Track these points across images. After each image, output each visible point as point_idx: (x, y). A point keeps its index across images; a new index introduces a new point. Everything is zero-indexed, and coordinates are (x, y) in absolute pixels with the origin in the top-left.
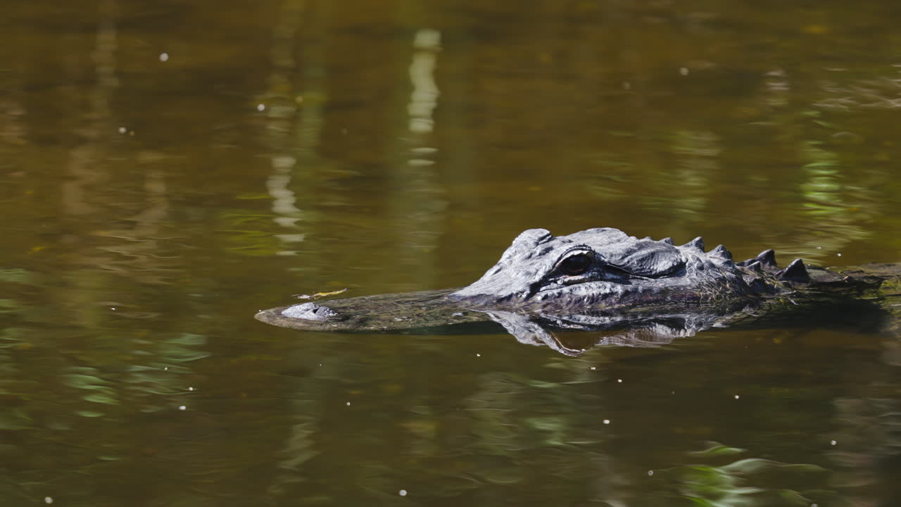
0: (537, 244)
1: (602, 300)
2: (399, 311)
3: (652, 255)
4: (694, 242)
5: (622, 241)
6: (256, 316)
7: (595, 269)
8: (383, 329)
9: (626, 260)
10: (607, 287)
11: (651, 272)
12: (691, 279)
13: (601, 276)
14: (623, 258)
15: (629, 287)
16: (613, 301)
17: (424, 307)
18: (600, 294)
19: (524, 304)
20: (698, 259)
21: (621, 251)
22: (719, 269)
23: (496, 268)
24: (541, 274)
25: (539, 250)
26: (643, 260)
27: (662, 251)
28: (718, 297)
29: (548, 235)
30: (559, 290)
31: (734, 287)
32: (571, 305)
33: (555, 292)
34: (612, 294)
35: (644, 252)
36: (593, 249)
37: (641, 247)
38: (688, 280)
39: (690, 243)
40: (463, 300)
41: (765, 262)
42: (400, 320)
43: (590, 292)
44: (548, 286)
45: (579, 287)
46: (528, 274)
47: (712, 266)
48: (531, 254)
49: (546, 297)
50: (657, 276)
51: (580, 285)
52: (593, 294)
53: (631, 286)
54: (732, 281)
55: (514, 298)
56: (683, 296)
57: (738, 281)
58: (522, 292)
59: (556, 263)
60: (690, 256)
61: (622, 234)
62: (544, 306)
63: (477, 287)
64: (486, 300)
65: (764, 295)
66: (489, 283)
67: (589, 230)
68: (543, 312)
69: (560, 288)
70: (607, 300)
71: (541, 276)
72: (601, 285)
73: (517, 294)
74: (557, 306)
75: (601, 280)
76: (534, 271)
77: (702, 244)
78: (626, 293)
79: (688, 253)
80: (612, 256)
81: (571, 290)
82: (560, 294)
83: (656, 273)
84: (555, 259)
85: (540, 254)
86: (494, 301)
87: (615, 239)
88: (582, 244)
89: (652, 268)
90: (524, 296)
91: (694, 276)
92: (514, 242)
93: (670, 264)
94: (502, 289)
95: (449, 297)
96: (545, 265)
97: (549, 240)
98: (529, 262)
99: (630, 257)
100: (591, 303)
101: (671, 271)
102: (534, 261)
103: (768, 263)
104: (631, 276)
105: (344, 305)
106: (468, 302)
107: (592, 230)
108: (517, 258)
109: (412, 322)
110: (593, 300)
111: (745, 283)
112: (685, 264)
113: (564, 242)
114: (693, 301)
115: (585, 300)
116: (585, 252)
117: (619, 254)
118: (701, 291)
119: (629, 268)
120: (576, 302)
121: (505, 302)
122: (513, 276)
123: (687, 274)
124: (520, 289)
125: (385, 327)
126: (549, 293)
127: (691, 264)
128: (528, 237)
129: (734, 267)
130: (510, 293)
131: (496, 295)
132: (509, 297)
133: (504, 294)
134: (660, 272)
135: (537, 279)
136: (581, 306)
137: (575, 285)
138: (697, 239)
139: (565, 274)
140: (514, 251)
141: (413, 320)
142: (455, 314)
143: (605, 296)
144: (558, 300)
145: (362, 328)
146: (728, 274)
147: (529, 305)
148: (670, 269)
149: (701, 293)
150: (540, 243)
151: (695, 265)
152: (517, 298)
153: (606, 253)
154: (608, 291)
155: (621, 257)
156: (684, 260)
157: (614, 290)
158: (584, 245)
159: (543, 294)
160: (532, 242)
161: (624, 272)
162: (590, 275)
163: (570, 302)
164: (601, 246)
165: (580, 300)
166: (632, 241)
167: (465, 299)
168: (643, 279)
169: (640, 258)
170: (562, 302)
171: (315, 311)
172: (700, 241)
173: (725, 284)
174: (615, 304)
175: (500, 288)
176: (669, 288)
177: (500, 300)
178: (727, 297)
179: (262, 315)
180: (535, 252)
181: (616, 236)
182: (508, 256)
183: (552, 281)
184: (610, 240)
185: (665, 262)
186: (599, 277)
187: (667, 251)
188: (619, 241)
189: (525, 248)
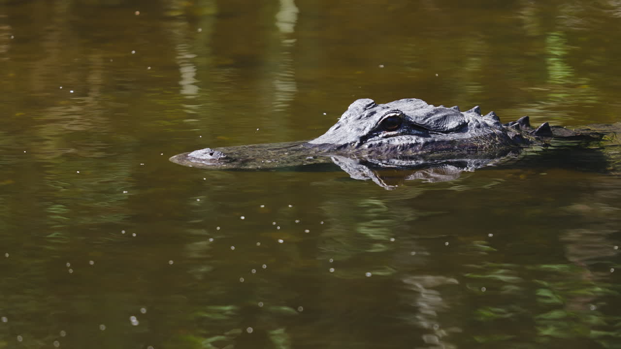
0: (365, 109)
1: (410, 148)
2: (269, 156)
3: (445, 117)
4: (473, 109)
5: (424, 107)
6: (171, 159)
7: (405, 127)
8: (258, 168)
9: (427, 121)
10: (413, 139)
11: (444, 129)
12: (471, 134)
13: (409, 131)
14: (424, 119)
15: (429, 139)
16: (418, 148)
17: (287, 152)
18: (408, 144)
19: (356, 150)
20: (477, 121)
21: (423, 115)
22: (491, 127)
23: (336, 126)
24: (368, 130)
25: (366, 113)
26: (438, 121)
27: (452, 115)
28: (490, 147)
29: (373, 103)
30: (380, 141)
31: (501, 140)
32: (388, 152)
33: (377, 142)
34: (417, 144)
35: (439, 115)
36: (404, 112)
37: (437, 112)
38: (469, 135)
39: (471, 110)
40: (313, 147)
41: (522, 124)
42: (270, 162)
43: (402, 143)
44: (373, 139)
45: (394, 139)
46: (359, 129)
47: (486, 125)
48: (361, 116)
49: (371, 146)
50: (448, 132)
51: (395, 138)
52: (404, 144)
53: (429, 138)
54: (500, 136)
55: (349, 146)
56: (465, 146)
57: (504, 135)
58: (355, 142)
59: (378, 122)
60: (471, 118)
61: (424, 103)
62: (370, 152)
63: (324, 138)
64: (329, 147)
65: (522, 146)
66: (331, 136)
67: (401, 100)
68: (369, 156)
69: (381, 139)
70: (413, 148)
71: (368, 131)
72: (409, 138)
73: (351, 143)
74: (379, 152)
75: (409, 134)
76: (363, 128)
77: (479, 111)
78: (426, 144)
79: (470, 116)
80: (417, 117)
81: (388, 141)
82: (380, 144)
83: (447, 130)
84: (378, 119)
85: (367, 116)
86: (335, 148)
87: (419, 106)
88: (396, 109)
89: (444, 126)
90: (356, 145)
91: (474, 132)
92: (349, 107)
93: (457, 124)
94: (341, 140)
95: (304, 145)
96: (370, 124)
97: (374, 107)
98: (360, 121)
99: (429, 119)
100: (402, 150)
101: (458, 129)
102: (363, 121)
103: (525, 125)
104: (430, 132)
105: (231, 151)
106: (317, 149)
107: (403, 100)
108: (351, 119)
109: (278, 163)
110: (404, 148)
111: (509, 137)
112: (468, 123)
113: (384, 108)
114: (472, 149)
115: (398, 148)
116: (398, 114)
117: (422, 117)
118: (478, 143)
119: (429, 127)
120: (391, 150)
121: (342, 149)
122: (349, 131)
123: (469, 131)
124: (353, 140)
125: (259, 167)
126: (373, 143)
127: (472, 124)
128: (359, 105)
129: (501, 126)
130: (346, 143)
131: (336, 144)
132: (345, 146)
133: (342, 143)
134: (450, 129)
135: (365, 133)
136: (395, 153)
137: (391, 138)
138: (476, 107)
139: (384, 131)
140: (349, 114)
141: (279, 162)
142: (308, 158)
143: (412, 145)
144: (379, 147)
145: (243, 167)
146: (497, 131)
147: (359, 151)
148: (456, 127)
149: (478, 144)
150: (367, 108)
151: (475, 125)
152: (351, 146)
153: (412, 116)
154: (414, 142)
155: (423, 119)
156: (467, 121)
157: (418, 141)
158: (397, 110)
159: (369, 144)
160: (362, 108)
161: (426, 129)
162: (402, 131)
163: (388, 149)
164: (409, 111)
165: (395, 148)
166: (431, 108)
167: (316, 146)
168: (438, 134)
169: (437, 119)
170: (382, 149)
171: (211, 154)
172: (478, 108)
173: (495, 138)
174: (418, 151)
175: (339, 139)
176: (457, 140)
177: (340, 147)
178: (496, 147)
179: (174, 159)
180: (364, 115)
181: (420, 104)
182: (345, 117)
183: (375, 135)
184: (415, 107)
185: (454, 122)
186: (408, 132)
187: (455, 115)
188: (422, 107)
189: (356, 112)
